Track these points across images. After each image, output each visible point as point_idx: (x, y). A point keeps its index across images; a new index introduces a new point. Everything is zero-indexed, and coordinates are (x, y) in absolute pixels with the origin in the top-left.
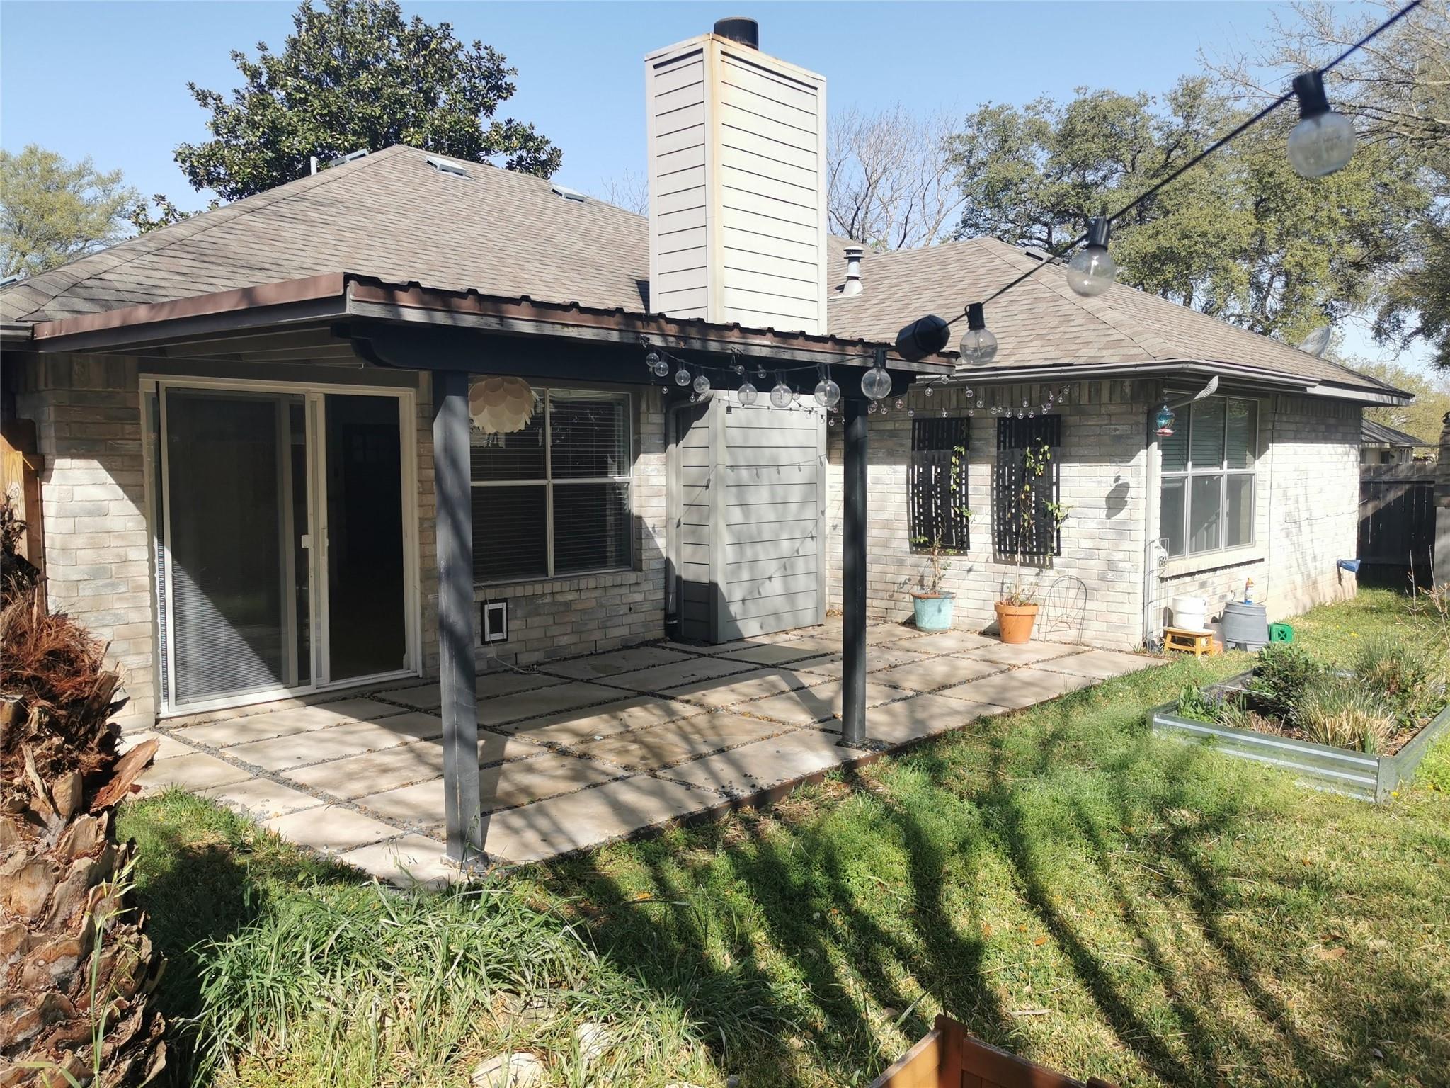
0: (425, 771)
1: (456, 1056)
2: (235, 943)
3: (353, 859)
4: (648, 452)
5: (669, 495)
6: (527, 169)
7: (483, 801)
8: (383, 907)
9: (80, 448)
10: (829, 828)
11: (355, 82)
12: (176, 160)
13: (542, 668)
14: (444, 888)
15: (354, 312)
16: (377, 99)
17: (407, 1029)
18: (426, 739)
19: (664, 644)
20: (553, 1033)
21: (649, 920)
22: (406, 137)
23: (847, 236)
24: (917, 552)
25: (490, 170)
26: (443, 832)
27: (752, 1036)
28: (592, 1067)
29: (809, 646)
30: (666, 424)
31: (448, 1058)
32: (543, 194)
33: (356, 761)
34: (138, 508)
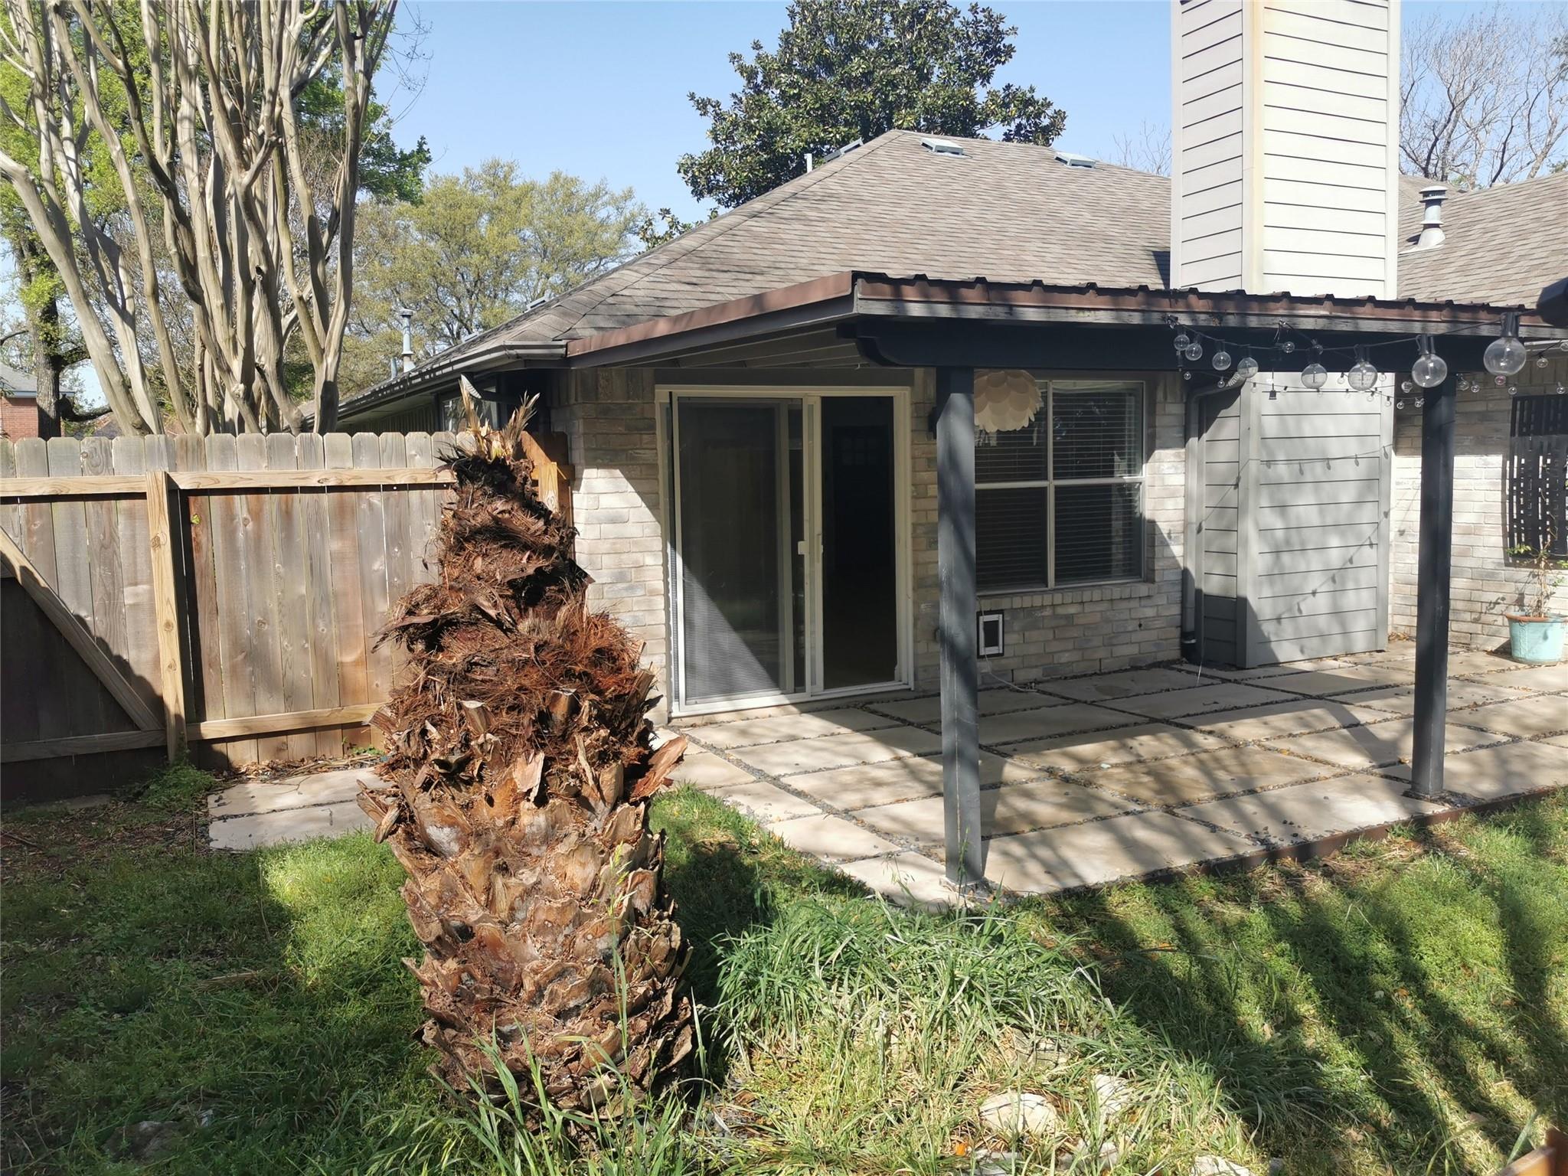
0: (919, 789)
1: (963, 1085)
2: (748, 940)
3: (852, 871)
4: (1165, 446)
5: (1187, 497)
6: (1027, 139)
7: (983, 824)
8: (888, 922)
9: (605, 459)
10: (1396, 891)
11: (847, 69)
12: (679, 172)
13: (1041, 686)
14: (945, 911)
15: (862, 311)
16: (869, 84)
17: (913, 1050)
18: (920, 755)
19: (1179, 667)
20: (1065, 1080)
21: (1170, 974)
22: (897, 120)
23: (1421, 174)
24: (1514, 565)
25: (986, 145)
26: (942, 853)
27: (1299, 1120)
28: (1111, 1123)
29: (1363, 674)
30: (1187, 414)
31: (956, 1086)
32: (1046, 165)
33: (851, 772)
34: (654, 515)
